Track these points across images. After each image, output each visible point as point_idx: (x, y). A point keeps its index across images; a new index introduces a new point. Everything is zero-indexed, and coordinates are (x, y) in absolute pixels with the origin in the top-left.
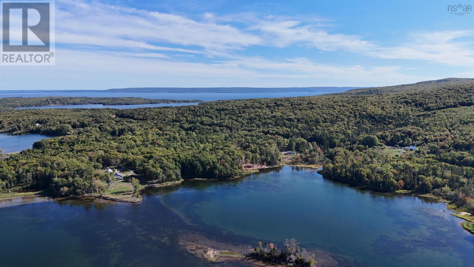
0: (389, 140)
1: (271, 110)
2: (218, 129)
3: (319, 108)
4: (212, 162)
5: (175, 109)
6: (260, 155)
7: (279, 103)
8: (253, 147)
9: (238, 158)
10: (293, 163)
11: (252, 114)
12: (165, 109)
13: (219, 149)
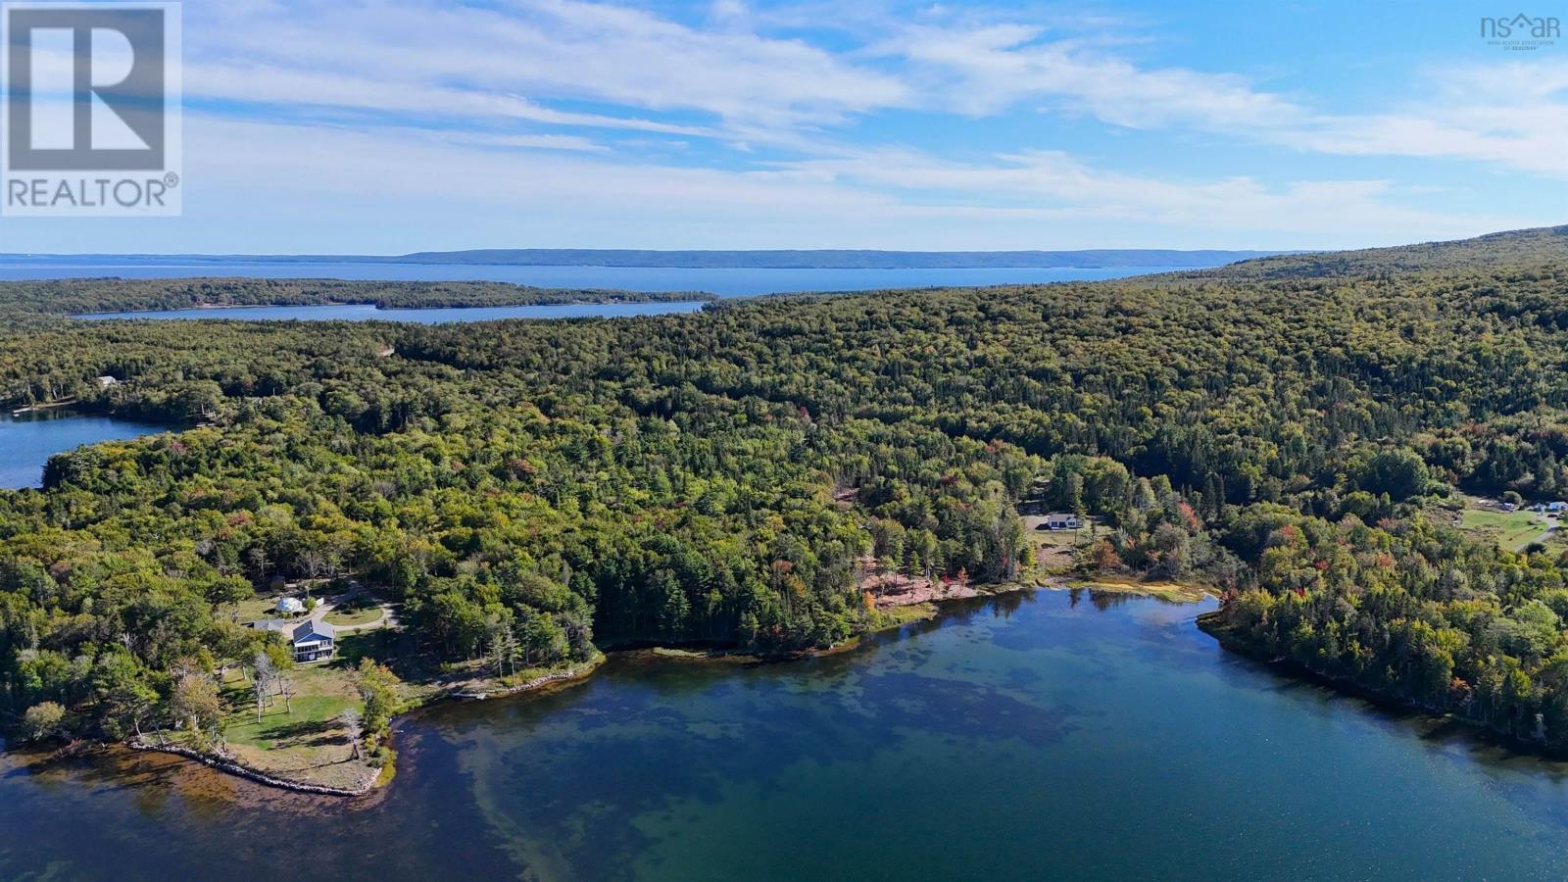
0: (1471, 470)
1: (968, 336)
2: (765, 410)
3: (1154, 327)
4: (735, 574)
5: (609, 327)
6: (939, 538)
7: (995, 308)
8: (908, 496)
9: (846, 551)
10: (1079, 573)
11: (894, 351)
12: (572, 328)
13: (763, 505)
